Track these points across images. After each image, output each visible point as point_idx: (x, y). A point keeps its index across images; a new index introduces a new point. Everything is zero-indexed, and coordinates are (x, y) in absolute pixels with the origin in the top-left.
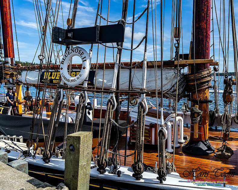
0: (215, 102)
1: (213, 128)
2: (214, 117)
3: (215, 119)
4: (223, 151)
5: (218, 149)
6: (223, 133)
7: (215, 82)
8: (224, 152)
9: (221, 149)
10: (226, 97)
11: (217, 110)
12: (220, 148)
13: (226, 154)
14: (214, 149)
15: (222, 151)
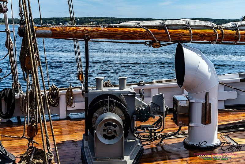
0: (12, 72)
1: (13, 121)
2: (13, 100)
3: (14, 103)
4: (30, 157)
5: (21, 157)
6: (26, 126)
7: (8, 34)
8: (31, 159)
9: (26, 155)
10: (26, 60)
11: (17, 87)
12: (25, 153)
13: (36, 161)
14: (14, 159)
15: (28, 158)
